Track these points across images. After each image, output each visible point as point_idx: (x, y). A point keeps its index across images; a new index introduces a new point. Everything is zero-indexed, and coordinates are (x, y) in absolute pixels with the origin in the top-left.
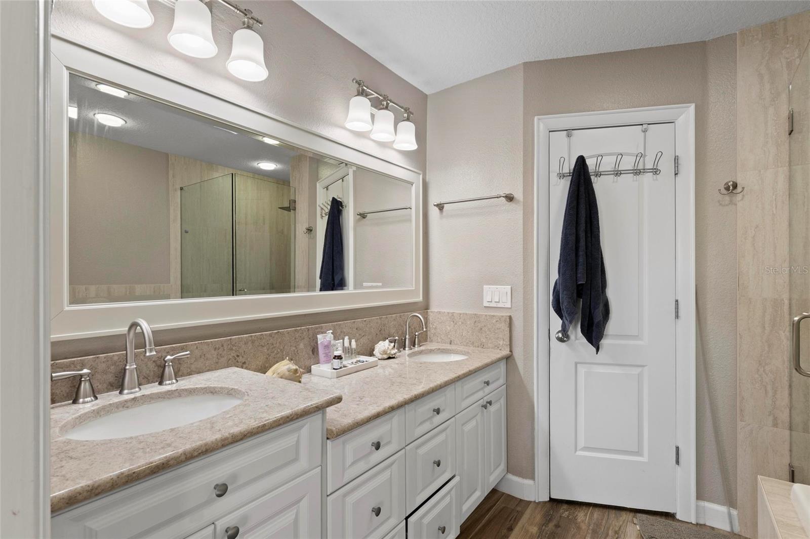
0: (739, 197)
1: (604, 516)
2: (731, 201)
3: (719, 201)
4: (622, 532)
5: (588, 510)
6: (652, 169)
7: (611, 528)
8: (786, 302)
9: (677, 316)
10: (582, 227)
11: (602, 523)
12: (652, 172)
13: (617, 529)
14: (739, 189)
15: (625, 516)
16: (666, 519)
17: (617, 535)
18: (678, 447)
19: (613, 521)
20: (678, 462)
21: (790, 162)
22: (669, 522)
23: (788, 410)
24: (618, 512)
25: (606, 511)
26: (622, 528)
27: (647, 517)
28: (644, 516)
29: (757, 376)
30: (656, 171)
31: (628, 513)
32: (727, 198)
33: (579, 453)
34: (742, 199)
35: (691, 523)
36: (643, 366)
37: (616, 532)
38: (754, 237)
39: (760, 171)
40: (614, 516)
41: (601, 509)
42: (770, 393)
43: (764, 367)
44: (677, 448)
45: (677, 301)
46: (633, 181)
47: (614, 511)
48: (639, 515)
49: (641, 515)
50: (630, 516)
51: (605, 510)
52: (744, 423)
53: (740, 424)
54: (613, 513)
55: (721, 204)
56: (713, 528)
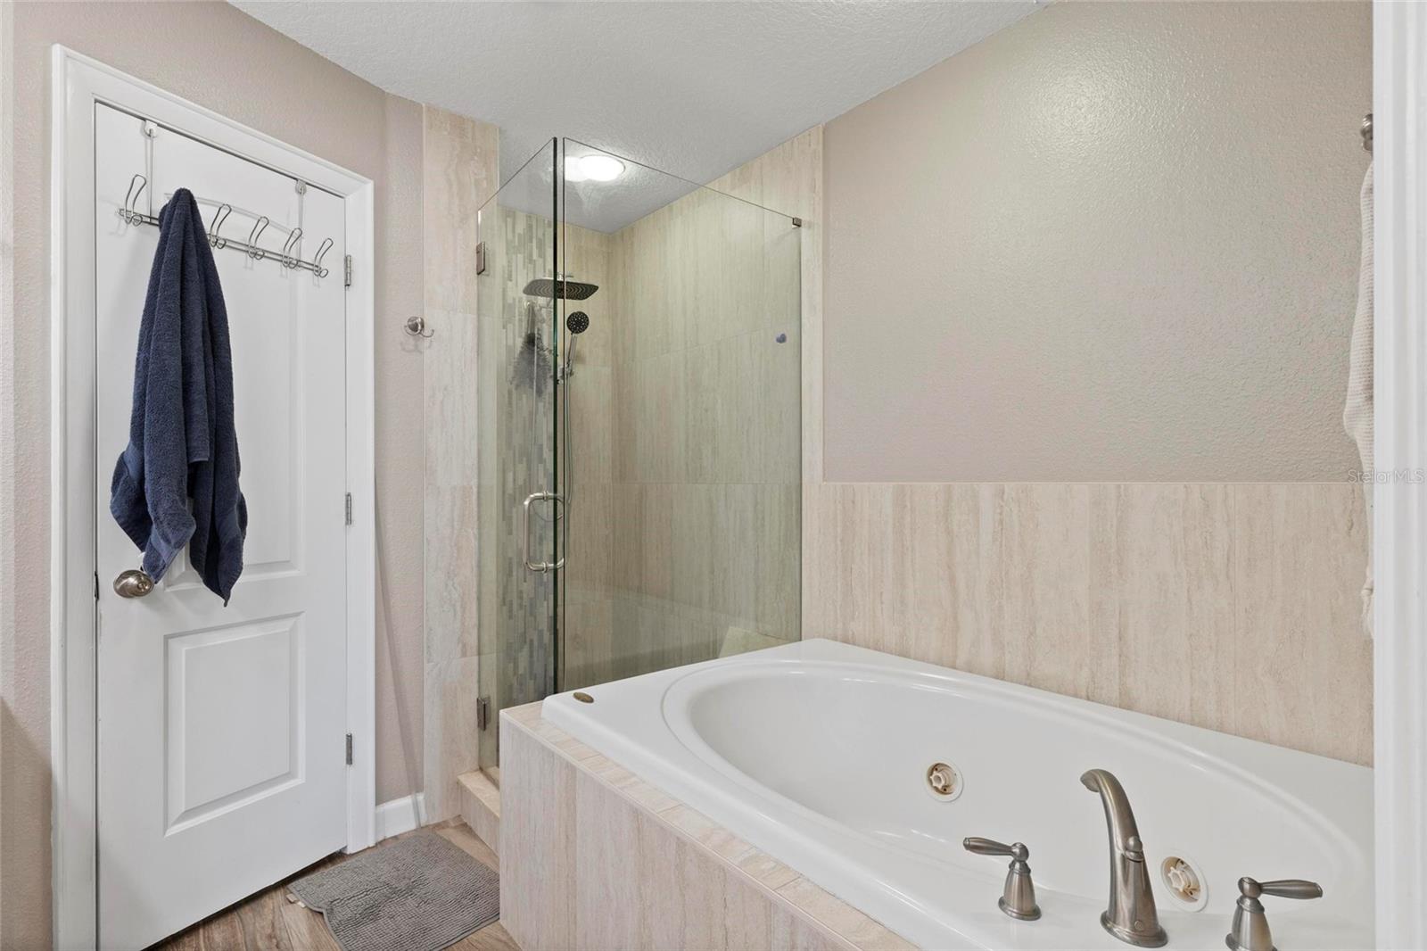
0: (427, 342)
1: (233, 927)
2: (416, 346)
3: (401, 344)
4: (280, 929)
5: (198, 938)
6: (312, 265)
7: (258, 937)
8: (475, 490)
9: (349, 520)
10: (197, 341)
11: (237, 940)
12: (312, 270)
13: (269, 931)
14: (427, 332)
15: (271, 901)
16: (334, 864)
17: (274, 941)
18: (351, 736)
19: (254, 923)
20: (350, 760)
21: (479, 309)
22: (341, 865)
23: (476, 630)
24: (254, 905)
25: (234, 917)
26: (276, 923)
27: (307, 881)
28: (302, 882)
29: (445, 594)
30: (317, 270)
31: (273, 894)
32: (411, 340)
33: (174, 830)
34: (430, 347)
35: (369, 848)
36: (297, 614)
37: (270, 937)
38: (442, 402)
39: (449, 312)
40: (251, 914)
41: (222, 921)
42: (459, 614)
43: (453, 580)
44: (349, 738)
45: (349, 495)
46: (281, 275)
47: (247, 908)
48: (291, 886)
49: (297, 882)
50: (278, 896)
51: (229, 918)
52: (431, 664)
53: (427, 667)
54: (247, 913)
55: (404, 349)
56: (395, 838)
